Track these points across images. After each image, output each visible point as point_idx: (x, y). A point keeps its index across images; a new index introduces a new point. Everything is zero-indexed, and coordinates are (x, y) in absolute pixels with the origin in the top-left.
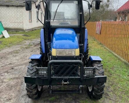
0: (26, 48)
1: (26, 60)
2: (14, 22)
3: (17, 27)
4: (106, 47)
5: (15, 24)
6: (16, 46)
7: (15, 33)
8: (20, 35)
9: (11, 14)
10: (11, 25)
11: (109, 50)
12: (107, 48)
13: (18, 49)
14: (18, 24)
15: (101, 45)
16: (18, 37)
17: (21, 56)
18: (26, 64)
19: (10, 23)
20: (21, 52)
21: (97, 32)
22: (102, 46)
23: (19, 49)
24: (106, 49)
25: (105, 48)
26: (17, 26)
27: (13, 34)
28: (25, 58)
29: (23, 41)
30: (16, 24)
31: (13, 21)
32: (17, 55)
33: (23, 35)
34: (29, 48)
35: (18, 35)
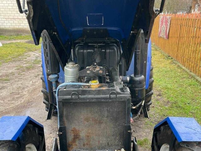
0: (28, 69)
1: (21, 97)
2: (12, 17)
3: (17, 27)
4: (181, 65)
5: (15, 22)
6: (9, 65)
7: (13, 39)
8: (21, 41)
9: (6, 5)
10: (8, 24)
11: (188, 71)
12: (184, 68)
13: (10, 71)
14: (20, 22)
15: (170, 61)
16: (17, 46)
17: (13, 89)
18: (18, 108)
19: (5, 20)
20: (16, 77)
21: (161, 35)
22: (172, 63)
23: (13, 70)
24: (181, 68)
25: (179, 66)
26: (19, 24)
27: (10, 40)
28: (19, 94)
29: (26, 54)
30: (17, 22)
31: (10, 17)
32: (5, 85)
33: (27, 42)
34: (33, 68)
35: (19, 41)
